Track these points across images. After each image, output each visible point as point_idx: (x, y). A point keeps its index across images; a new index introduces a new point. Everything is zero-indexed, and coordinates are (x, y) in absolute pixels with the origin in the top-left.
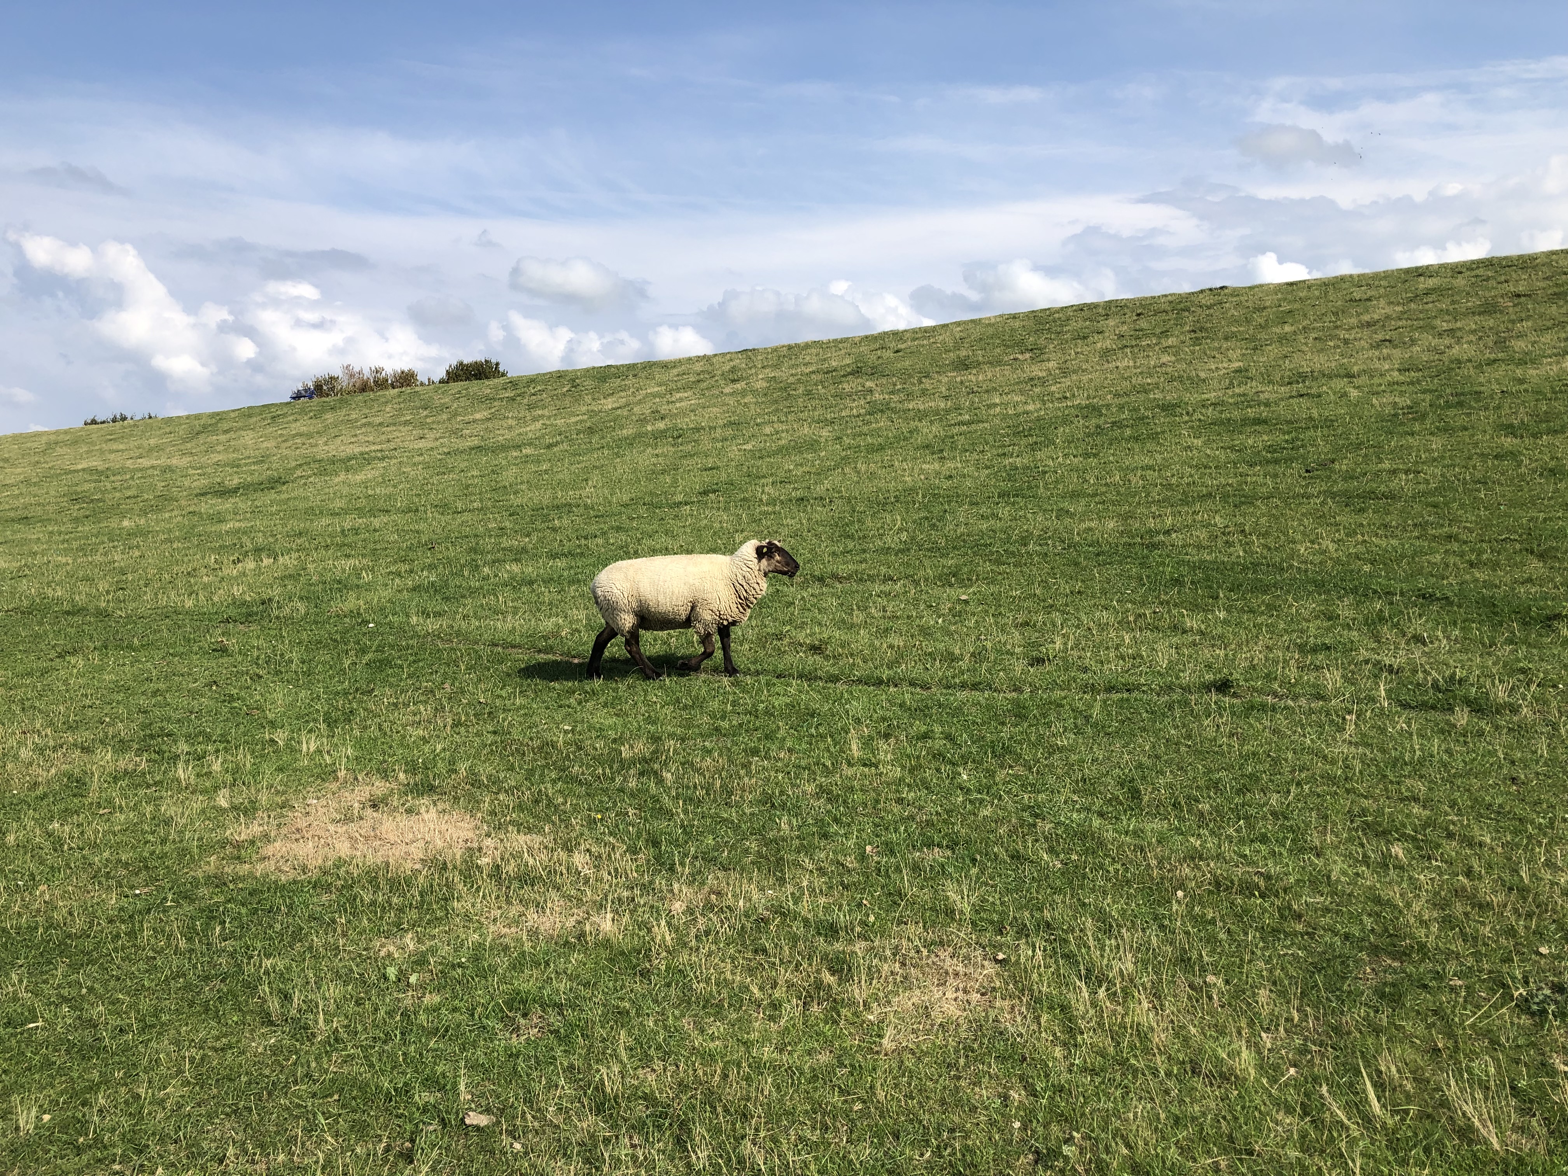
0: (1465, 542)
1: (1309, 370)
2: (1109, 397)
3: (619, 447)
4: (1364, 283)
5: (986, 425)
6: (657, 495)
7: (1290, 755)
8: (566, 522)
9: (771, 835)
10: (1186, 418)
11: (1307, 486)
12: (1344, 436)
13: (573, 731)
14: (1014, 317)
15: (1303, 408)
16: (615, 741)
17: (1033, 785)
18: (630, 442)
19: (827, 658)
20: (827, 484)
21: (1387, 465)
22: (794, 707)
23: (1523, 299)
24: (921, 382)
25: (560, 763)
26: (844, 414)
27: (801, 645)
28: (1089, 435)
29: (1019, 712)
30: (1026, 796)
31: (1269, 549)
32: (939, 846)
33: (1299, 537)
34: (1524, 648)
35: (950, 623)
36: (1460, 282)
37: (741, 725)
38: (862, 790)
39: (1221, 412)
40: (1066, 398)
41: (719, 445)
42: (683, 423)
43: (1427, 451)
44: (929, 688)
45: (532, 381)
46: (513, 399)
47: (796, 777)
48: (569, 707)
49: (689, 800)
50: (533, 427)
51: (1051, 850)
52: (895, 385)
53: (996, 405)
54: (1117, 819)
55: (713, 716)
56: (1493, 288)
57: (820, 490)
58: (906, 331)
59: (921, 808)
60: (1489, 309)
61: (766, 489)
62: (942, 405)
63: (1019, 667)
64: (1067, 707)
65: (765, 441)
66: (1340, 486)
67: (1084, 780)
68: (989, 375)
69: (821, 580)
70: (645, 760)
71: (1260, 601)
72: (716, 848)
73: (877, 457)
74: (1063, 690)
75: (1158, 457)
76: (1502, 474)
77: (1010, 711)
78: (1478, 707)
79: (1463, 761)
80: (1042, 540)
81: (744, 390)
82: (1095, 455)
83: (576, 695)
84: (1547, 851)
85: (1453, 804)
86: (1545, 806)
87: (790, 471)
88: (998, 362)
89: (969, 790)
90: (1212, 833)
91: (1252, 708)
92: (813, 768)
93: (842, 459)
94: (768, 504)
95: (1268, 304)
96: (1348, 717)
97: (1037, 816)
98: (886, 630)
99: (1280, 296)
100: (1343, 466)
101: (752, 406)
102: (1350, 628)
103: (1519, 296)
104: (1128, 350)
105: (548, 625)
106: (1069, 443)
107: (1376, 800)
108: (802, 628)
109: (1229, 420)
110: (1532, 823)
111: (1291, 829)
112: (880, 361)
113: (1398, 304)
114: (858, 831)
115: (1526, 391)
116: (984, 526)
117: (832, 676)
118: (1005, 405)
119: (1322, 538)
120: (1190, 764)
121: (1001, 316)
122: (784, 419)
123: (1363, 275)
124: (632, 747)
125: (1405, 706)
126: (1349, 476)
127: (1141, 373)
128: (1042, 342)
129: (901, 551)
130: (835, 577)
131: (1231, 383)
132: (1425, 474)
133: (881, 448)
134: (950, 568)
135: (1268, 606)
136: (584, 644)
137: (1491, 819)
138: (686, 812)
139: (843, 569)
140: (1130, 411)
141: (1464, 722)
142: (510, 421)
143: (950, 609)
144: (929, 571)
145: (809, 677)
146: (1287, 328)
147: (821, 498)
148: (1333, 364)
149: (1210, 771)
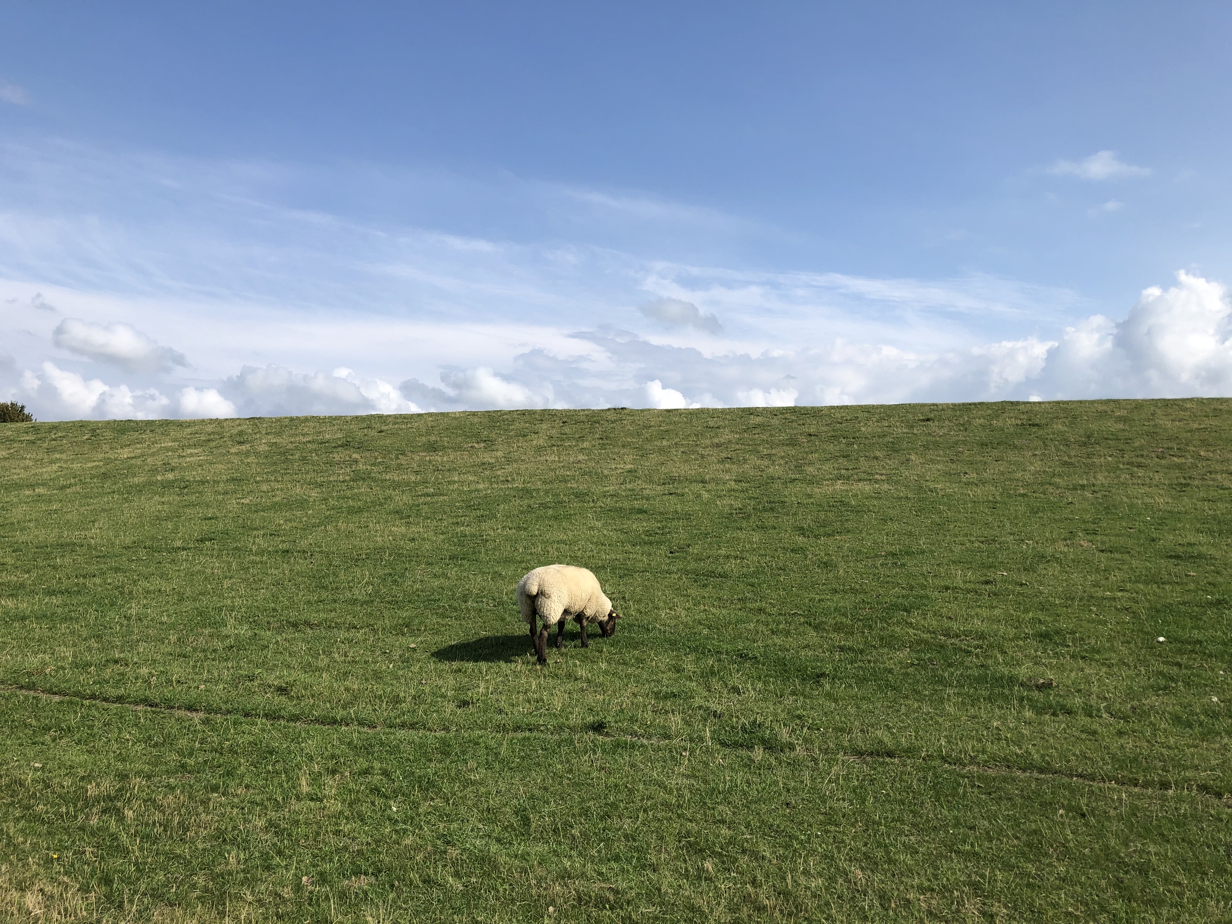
0: (770, 615)
1: (677, 475)
2: (539, 483)
3: (129, 493)
4: (716, 416)
5: (445, 498)
6: (159, 540)
7: (641, 786)
8: (67, 560)
9: (218, 870)
10: (592, 504)
11: (669, 564)
12: (697, 527)
13: (43, 768)
14: (474, 414)
15: (673, 504)
16: (83, 778)
17: (448, 816)
18: (140, 489)
19: (291, 698)
20: (311, 539)
21: (723, 552)
22: (256, 744)
23: (813, 438)
24: (397, 458)
25: (25, 802)
26: (331, 479)
27: (270, 687)
28: (522, 512)
29: (445, 749)
30: (442, 826)
31: (641, 613)
32: (366, 874)
33: (661, 604)
34: (802, 699)
35: (399, 669)
36: (775, 422)
37: (205, 762)
38: (306, 823)
39: (616, 502)
40: (507, 481)
41: (220, 497)
42: (189, 475)
43: (749, 542)
44: (375, 727)
45: (54, 427)
46: (33, 442)
47: (250, 812)
48: (43, 744)
49: (146, 837)
50: (49, 469)
51: (457, 875)
52: (376, 458)
53: (454, 482)
54: (511, 844)
55: (181, 753)
56: (795, 428)
57: (304, 544)
58: (389, 416)
59: (354, 839)
60: (792, 442)
61: (257, 540)
62: (413, 479)
63: (450, 707)
64: (483, 745)
65: (262, 497)
66: (693, 565)
67: (488, 810)
68: (452, 457)
69: (295, 625)
70: (110, 798)
71: (631, 655)
72: (167, 885)
73: (355, 518)
74: (481, 729)
75: (570, 533)
76: (795, 564)
77: (436, 749)
78: (770, 746)
79: (757, 790)
80: (478, 599)
81: (248, 451)
82: (525, 529)
83: (52, 733)
84: (805, 861)
85: (748, 826)
86: (806, 825)
87: (280, 525)
88: (458, 448)
89: (397, 821)
90: (580, 854)
91: (618, 745)
92: (266, 803)
93: (326, 518)
94: (257, 554)
95: (652, 424)
96: (684, 754)
97: (448, 843)
98: (345, 674)
99: (661, 419)
100: (695, 550)
101: (254, 466)
102: (691, 680)
103: (810, 435)
104: (555, 448)
105: (33, 661)
106: (507, 518)
107: (698, 823)
108: (273, 670)
109: (621, 508)
110: (797, 839)
111: (637, 849)
112: (366, 438)
113: (737, 433)
114: (298, 863)
115: (812, 503)
116: (436, 583)
117: (294, 715)
118: (462, 483)
119: (677, 606)
120: (569, 795)
121: (464, 412)
122: (280, 479)
123: (715, 409)
124: (98, 785)
125: (723, 744)
126: (698, 559)
127: (563, 467)
128: (493, 436)
129: (366, 603)
130: (307, 624)
131: (625, 480)
132: (747, 560)
133: (360, 510)
134: (404, 619)
135: (637, 659)
136: (67, 681)
137: (771, 837)
138: (141, 849)
139: (314, 618)
140: (553, 495)
141: (760, 758)
142: (27, 462)
143: (400, 656)
144: (387, 621)
145: (272, 716)
146: (665, 443)
147: (304, 551)
148: (693, 472)
149: (583, 801)
